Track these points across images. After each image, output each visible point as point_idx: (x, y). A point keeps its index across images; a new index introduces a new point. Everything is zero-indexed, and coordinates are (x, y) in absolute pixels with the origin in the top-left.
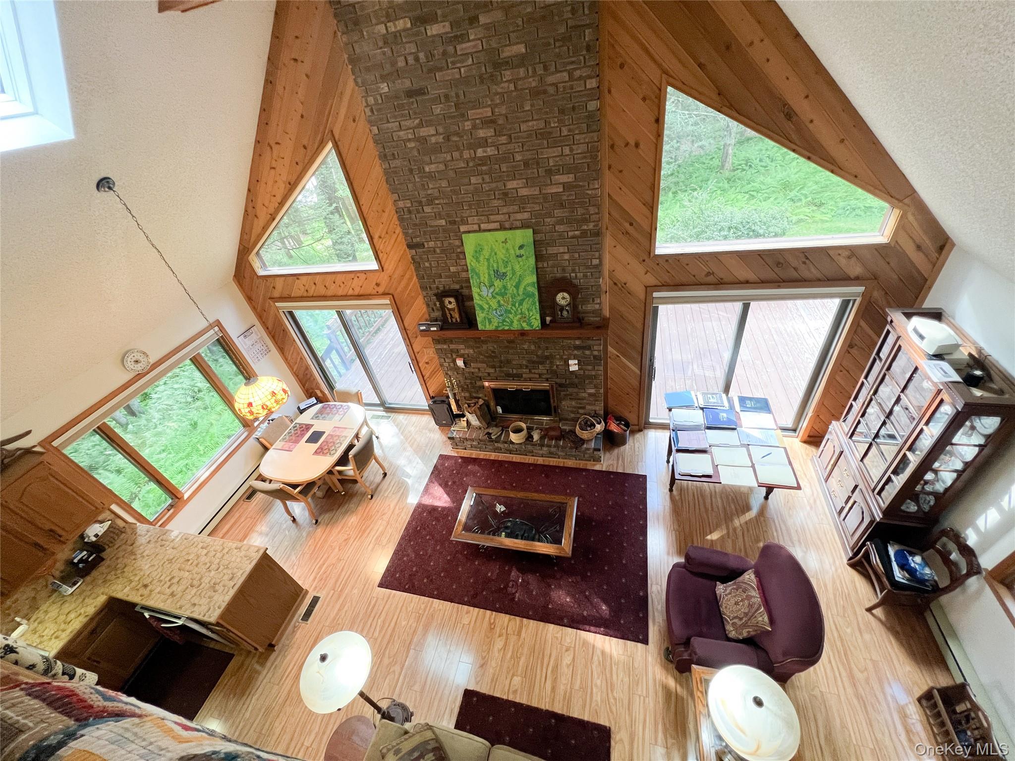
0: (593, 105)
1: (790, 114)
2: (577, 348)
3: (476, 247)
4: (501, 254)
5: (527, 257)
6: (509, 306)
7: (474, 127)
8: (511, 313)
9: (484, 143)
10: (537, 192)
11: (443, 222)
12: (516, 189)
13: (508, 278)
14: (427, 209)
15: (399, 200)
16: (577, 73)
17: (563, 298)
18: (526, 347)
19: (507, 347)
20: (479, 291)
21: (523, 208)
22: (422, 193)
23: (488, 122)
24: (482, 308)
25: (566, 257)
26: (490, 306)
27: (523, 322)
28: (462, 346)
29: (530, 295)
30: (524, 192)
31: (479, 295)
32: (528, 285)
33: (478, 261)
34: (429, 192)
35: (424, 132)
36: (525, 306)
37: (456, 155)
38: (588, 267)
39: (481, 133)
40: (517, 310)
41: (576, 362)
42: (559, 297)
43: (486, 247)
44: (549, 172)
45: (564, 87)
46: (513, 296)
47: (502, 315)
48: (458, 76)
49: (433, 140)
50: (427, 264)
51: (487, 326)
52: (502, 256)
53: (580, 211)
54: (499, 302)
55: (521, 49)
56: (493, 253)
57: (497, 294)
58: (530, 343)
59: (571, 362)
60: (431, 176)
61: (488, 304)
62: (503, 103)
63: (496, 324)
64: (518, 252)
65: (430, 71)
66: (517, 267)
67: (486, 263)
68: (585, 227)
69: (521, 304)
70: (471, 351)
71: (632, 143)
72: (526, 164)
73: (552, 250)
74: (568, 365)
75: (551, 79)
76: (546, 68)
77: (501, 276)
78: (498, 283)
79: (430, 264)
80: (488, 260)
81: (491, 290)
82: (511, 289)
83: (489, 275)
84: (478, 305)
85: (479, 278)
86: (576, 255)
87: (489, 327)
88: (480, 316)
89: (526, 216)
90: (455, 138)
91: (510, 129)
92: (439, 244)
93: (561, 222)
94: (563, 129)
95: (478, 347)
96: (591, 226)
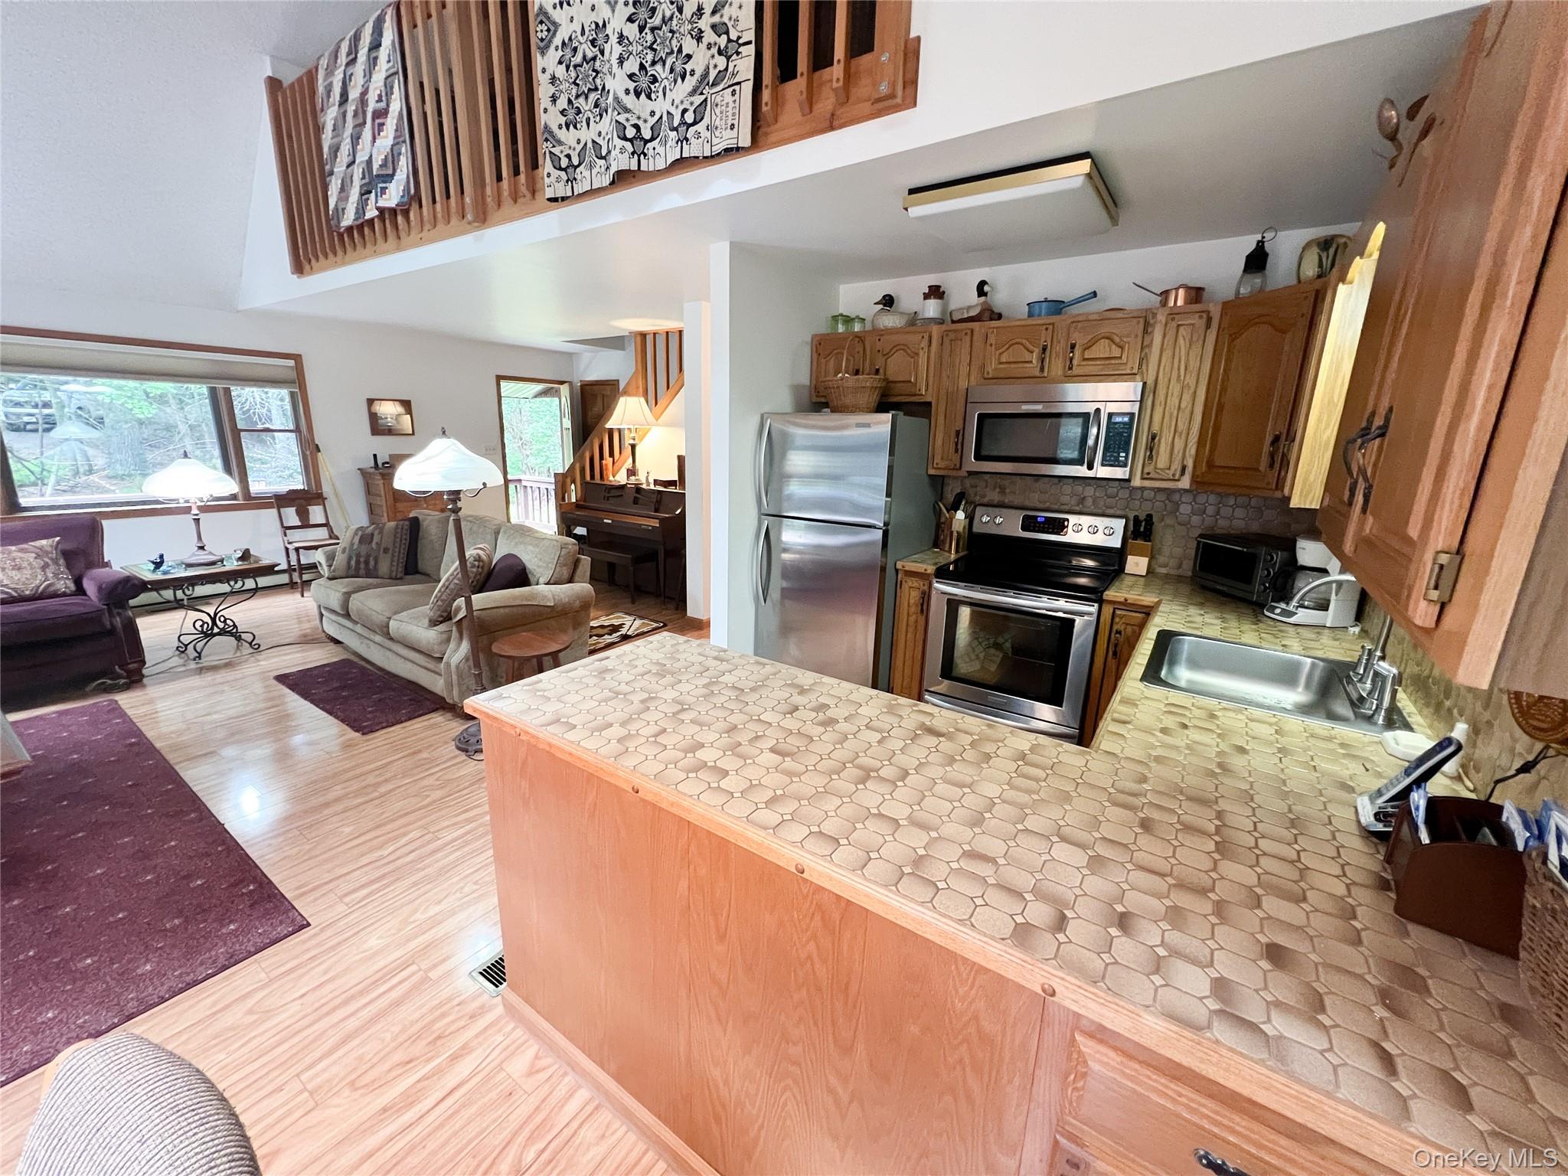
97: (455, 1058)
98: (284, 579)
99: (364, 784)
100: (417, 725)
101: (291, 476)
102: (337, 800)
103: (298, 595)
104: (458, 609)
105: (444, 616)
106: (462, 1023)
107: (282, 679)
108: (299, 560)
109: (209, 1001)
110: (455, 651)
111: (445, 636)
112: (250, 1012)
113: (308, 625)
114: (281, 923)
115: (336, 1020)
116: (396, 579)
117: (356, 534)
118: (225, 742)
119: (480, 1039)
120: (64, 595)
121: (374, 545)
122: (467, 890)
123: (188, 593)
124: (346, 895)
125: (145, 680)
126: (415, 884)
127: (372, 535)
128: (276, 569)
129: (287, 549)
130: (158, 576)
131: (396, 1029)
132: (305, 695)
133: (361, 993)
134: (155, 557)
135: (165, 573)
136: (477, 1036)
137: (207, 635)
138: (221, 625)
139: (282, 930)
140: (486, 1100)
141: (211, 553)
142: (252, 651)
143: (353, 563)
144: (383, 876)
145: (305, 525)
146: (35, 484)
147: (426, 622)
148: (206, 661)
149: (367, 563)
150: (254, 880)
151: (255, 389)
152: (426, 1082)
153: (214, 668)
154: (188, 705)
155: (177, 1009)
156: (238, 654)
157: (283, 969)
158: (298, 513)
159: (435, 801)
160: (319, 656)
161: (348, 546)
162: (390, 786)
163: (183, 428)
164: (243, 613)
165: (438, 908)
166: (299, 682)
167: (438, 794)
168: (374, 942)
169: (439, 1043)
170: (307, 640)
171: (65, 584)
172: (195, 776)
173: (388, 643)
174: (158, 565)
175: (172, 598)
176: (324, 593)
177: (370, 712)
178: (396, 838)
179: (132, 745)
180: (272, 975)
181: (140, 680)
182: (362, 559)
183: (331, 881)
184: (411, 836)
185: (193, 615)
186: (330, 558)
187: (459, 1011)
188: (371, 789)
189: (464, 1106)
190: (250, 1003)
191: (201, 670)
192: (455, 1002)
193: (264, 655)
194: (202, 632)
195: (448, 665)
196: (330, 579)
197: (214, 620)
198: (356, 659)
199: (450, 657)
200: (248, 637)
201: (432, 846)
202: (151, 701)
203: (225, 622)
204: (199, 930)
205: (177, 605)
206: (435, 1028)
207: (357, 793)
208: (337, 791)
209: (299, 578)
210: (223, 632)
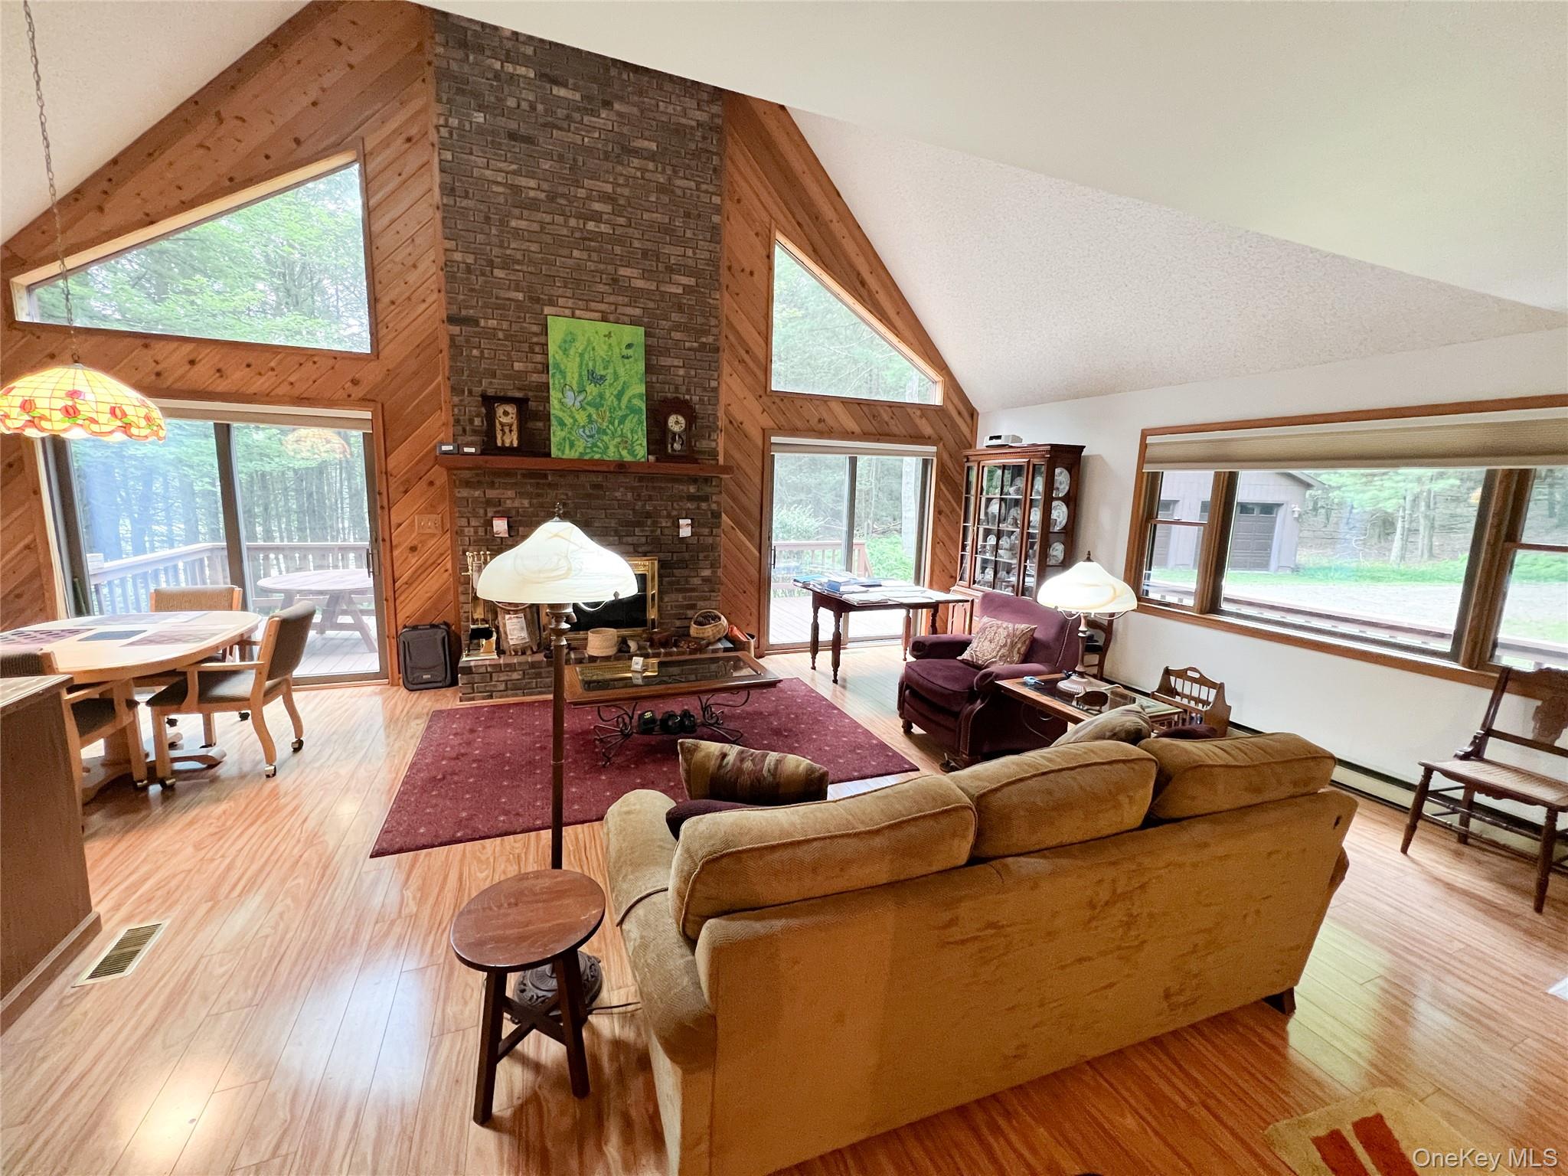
0: (716, 219)
1: (863, 283)
2: (691, 498)
3: (567, 335)
4: (601, 351)
5: (636, 360)
6: (605, 424)
7: (589, 198)
8: (607, 434)
9: (597, 217)
10: (653, 287)
11: (520, 296)
12: (630, 277)
13: (607, 383)
14: (498, 273)
15: (457, 250)
16: (704, 187)
17: (677, 423)
18: (618, 494)
19: (589, 496)
20: (560, 396)
21: (635, 302)
22: (496, 251)
23: (606, 198)
24: (562, 424)
25: (681, 372)
26: (576, 420)
27: (624, 448)
28: (510, 493)
29: (633, 410)
30: (640, 284)
31: (560, 402)
32: (634, 396)
33: (565, 351)
34: (508, 252)
35: (523, 181)
36: (628, 425)
37: (559, 219)
38: (705, 389)
39: (597, 206)
40: (616, 430)
41: (689, 521)
42: (672, 420)
43: (580, 338)
44: (670, 269)
45: (692, 195)
46: (612, 410)
47: (592, 436)
48: (580, 143)
49: (532, 194)
50: (475, 352)
51: (567, 451)
52: (602, 353)
53: (700, 320)
54: (590, 416)
55: (653, 146)
56: (590, 348)
57: (588, 404)
58: (626, 488)
59: (682, 522)
60: (517, 233)
61: (573, 417)
62: (627, 185)
63: (581, 450)
64: (625, 352)
65: (545, 125)
66: (621, 371)
67: (578, 359)
68: (704, 340)
69: (621, 422)
70: (526, 503)
71: (748, 270)
72: (645, 254)
73: (666, 361)
74: (679, 527)
75: (679, 182)
76: (675, 171)
77: (596, 379)
78: (592, 389)
79: (482, 352)
80: (581, 355)
81: (581, 397)
82: (610, 399)
83: (580, 375)
84: (556, 417)
85: (565, 378)
86: (693, 373)
87: (569, 454)
88: (557, 435)
89: (638, 312)
90: (563, 202)
91: (631, 213)
92: (505, 325)
93: (677, 327)
94: (688, 231)
95: (538, 495)
96: (711, 339)
145: (1542, 742)
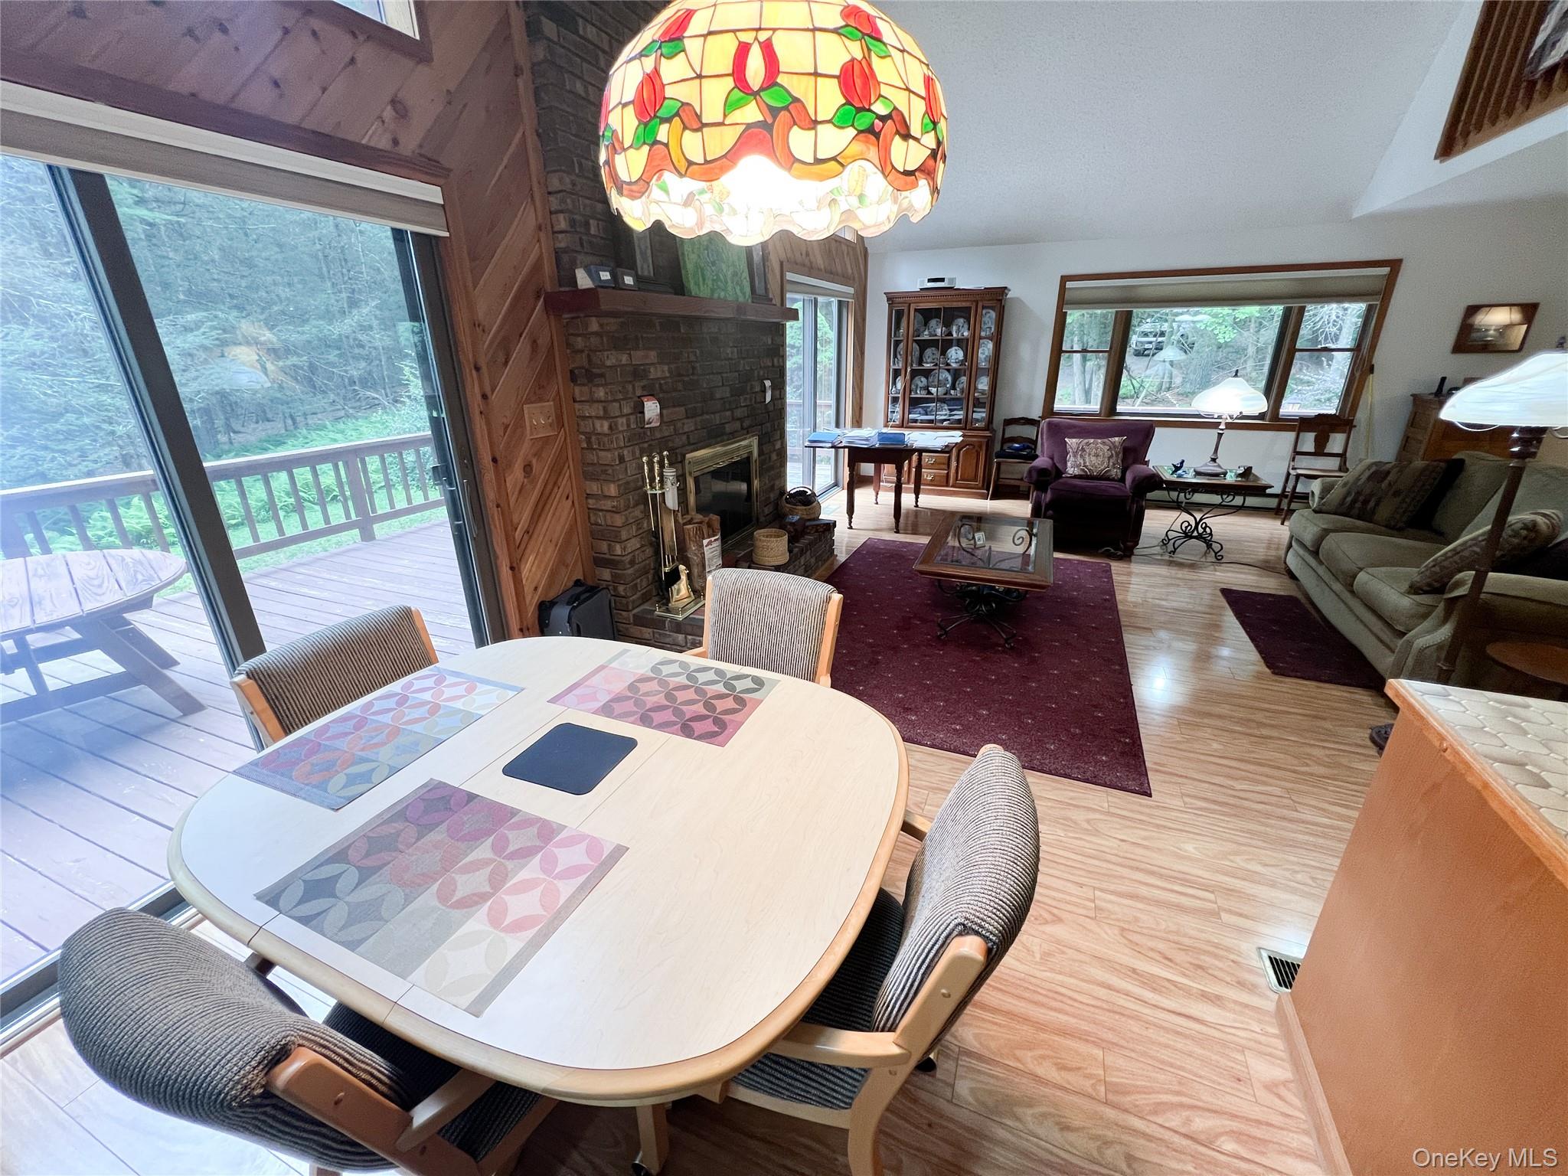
2: (769, 352)
8: (723, 261)
27: (737, 284)
40: (728, 255)
41: (770, 383)
59: (766, 383)
63: (710, 284)
70: (666, 370)
74: (765, 391)
87: (703, 291)
97: (1205, 996)
98: (1273, 503)
99: (1249, 716)
100: (1336, 693)
101: (1329, 399)
102: (1220, 717)
103: (1279, 522)
104: (1459, 584)
105: (1435, 585)
106: (1228, 979)
107: (1227, 593)
108: (1295, 487)
109: (1072, 794)
110: (1429, 632)
111: (1422, 610)
112: (1088, 821)
113: (1273, 553)
114: (1134, 780)
115: (1134, 878)
116: (1393, 528)
117: (1369, 467)
118: (1163, 626)
119: (1237, 1008)
120: (1113, 480)
121: (1384, 485)
122: (1299, 877)
123: (1188, 496)
124: (1189, 796)
125: (1133, 557)
126: (1249, 831)
127: (1388, 473)
128: (1268, 491)
129: (1288, 474)
130: (1174, 478)
131: (1173, 928)
132: (1240, 615)
133: (1161, 876)
134: (1177, 462)
135: (1180, 476)
136: (1235, 1002)
137: (1187, 535)
138: (1201, 530)
139: (1132, 785)
140: (1214, 1057)
141: (1219, 466)
142: (1214, 560)
143: (1349, 499)
144: (1227, 804)
145: (1320, 451)
146: (1132, 397)
147: (1405, 586)
148: (1178, 557)
149: (1366, 502)
150: (1131, 738)
151: (1334, 306)
152: (1173, 988)
153: (1181, 565)
154: (1149, 586)
155: (1054, 784)
156: (1203, 560)
157: (1119, 812)
158: (1316, 440)
159: (1312, 774)
160: (1269, 585)
161: (1351, 481)
162: (1274, 733)
163: (1251, 350)
164: (1221, 525)
165: (1259, 868)
166: (1238, 601)
167: (1322, 770)
168: (1189, 848)
169: (1199, 972)
170: (1266, 567)
171: (1116, 472)
172: (1131, 641)
173: (1346, 596)
174: (1177, 468)
175: (1175, 499)
176: (1304, 524)
177: (1291, 656)
178: (1258, 782)
179: (1106, 600)
180: (1112, 810)
181: (1130, 557)
182: (1361, 498)
183: (1181, 776)
184: (1269, 789)
185: (1185, 516)
186: (1326, 490)
187: (1229, 966)
188: (1254, 725)
189: (1192, 1038)
190: (1091, 816)
191: (1171, 563)
192: (1232, 957)
193: (1224, 567)
194: (1185, 532)
195: (1410, 643)
196: (1315, 511)
197: (1197, 524)
198: (1303, 600)
199: (1417, 637)
200: (1216, 547)
201: (1285, 812)
202: (1129, 574)
203: (1204, 529)
204: (1086, 745)
205: (1176, 506)
206: (1202, 957)
207: (1241, 721)
208: (1224, 710)
209: (1285, 504)
210: (1200, 537)
